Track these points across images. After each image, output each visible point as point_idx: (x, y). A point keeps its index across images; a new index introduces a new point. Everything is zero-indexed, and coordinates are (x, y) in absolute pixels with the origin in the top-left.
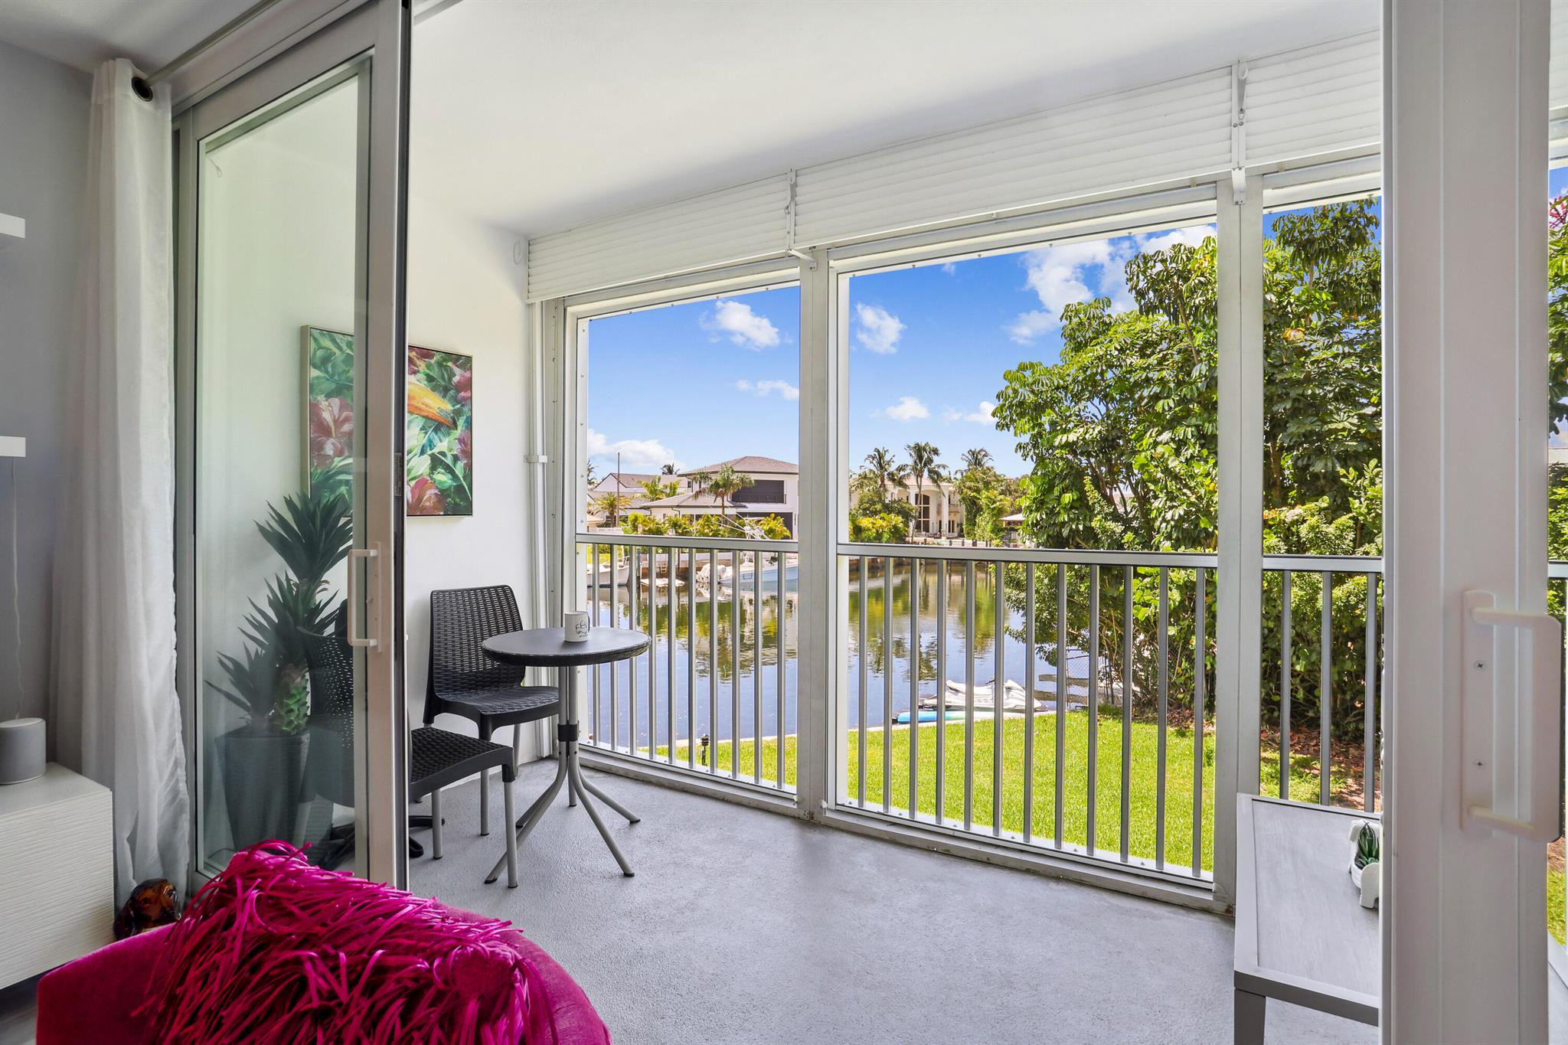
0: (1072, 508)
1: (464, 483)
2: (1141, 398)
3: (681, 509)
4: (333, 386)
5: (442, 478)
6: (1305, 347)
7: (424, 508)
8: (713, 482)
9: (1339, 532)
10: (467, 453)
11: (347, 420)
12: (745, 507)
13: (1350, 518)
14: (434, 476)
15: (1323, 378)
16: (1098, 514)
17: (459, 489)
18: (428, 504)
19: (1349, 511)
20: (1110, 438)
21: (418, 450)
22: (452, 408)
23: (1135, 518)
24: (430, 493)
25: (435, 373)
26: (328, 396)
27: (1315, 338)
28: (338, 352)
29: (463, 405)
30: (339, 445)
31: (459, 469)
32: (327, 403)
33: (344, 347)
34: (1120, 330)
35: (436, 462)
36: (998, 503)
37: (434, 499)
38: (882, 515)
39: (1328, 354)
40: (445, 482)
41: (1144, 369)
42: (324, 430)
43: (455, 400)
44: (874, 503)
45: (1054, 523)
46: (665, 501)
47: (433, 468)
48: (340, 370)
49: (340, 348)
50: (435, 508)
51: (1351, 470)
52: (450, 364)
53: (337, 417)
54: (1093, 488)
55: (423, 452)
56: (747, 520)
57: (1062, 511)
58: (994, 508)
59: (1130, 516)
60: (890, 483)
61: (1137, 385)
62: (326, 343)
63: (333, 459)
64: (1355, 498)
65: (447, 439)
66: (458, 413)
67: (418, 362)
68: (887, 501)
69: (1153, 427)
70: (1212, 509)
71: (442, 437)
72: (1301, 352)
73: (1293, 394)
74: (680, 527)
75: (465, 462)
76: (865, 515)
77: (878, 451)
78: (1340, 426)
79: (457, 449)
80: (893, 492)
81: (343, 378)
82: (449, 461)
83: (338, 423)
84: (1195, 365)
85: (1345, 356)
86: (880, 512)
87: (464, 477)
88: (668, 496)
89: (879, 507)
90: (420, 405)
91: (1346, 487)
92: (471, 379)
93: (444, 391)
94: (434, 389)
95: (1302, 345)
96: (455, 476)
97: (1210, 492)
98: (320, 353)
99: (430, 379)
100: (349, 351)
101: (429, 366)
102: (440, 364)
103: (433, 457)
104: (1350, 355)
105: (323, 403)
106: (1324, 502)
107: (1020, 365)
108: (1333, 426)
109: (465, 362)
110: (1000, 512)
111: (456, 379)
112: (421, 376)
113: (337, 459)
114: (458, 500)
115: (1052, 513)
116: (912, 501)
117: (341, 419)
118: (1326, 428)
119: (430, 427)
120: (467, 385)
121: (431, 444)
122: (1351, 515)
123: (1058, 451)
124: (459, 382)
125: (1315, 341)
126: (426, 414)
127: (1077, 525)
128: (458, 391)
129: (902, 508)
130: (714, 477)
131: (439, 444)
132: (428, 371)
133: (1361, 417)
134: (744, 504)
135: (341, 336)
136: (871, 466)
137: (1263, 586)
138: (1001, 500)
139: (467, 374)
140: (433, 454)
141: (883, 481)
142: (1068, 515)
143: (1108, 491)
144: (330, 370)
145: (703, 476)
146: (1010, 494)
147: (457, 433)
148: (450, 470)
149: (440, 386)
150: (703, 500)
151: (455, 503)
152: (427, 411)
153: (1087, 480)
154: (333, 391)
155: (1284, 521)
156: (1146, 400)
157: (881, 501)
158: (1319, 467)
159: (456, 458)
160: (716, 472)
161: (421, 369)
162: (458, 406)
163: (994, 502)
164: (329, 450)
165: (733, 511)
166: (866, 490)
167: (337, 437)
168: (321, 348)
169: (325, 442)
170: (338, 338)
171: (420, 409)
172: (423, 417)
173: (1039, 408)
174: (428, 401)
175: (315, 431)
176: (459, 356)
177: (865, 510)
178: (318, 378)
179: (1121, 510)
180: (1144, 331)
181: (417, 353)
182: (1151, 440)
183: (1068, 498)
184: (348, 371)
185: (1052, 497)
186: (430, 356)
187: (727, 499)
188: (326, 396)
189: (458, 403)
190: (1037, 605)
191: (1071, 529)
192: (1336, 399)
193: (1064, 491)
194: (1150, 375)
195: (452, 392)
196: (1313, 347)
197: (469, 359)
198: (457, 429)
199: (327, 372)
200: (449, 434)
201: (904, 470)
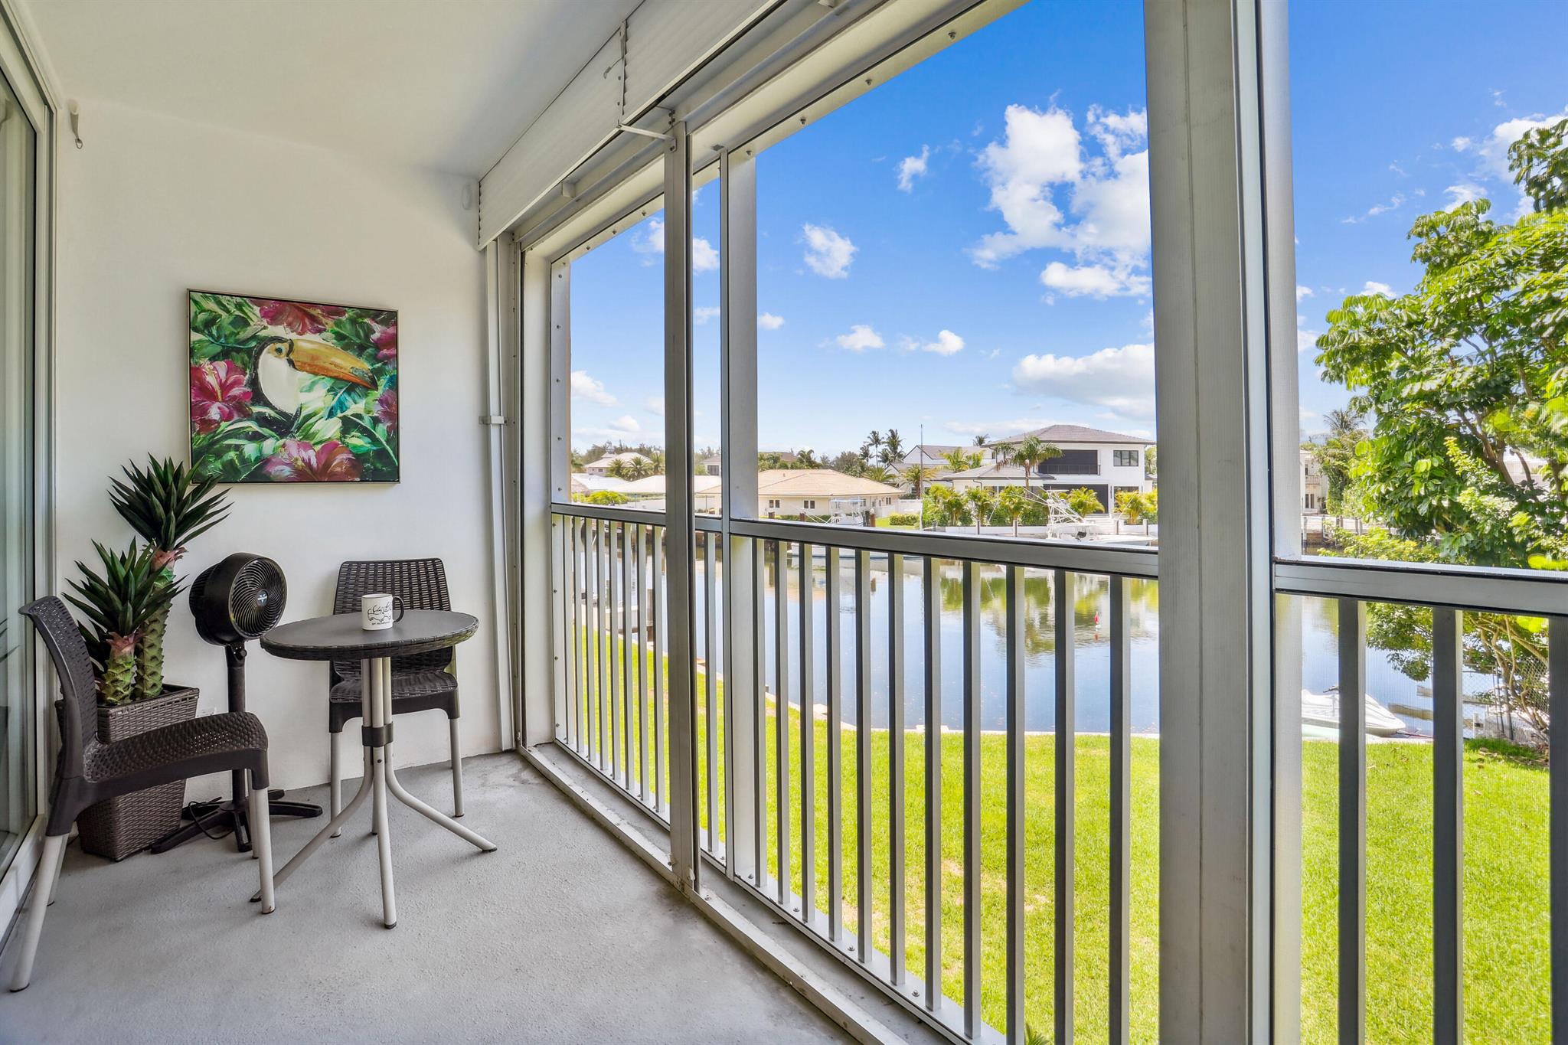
0: (1432, 477)
1: (388, 448)
2: (1543, 328)
3: (983, 481)
4: (219, 349)
5: (357, 441)
7: (334, 474)
8: (1017, 452)
10: (392, 416)
11: (237, 383)
12: (1053, 478)
14: (347, 440)
16: (1473, 485)
17: (381, 454)
18: (338, 469)
21: (323, 414)
22: (370, 367)
24: (342, 457)
25: (347, 330)
26: (213, 359)
28: (224, 315)
29: (385, 364)
30: (227, 410)
31: (381, 432)
32: (212, 367)
33: (232, 309)
34: (1509, 238)
35: (348, 425)
37: (346, 465)
40: (362, 446)
41: (1548, 287)
42: (207, 393)
43: (375, 358)
45: (1406, 498)
46: (969, 473)
47: (345, 431)
48: (227, 333)
49: (228, 311)
50: (347, 473)
52: (367, 320)
53: (223, 380)
55: (331, 414)
56: (1050, 492)
57: (1416, 482)
61: (1536, 309)
62: (211, 305)
63: (219, 423)
65: (364, 401)
66: (378, 372)
67: (324, 320)
71: (356, 398)
74: (979, 499)
75: (389, 424)
79: (377, 410)
81: (231, 340)
82: (366, 423)
83: (225, 387)
87: (388, 441)
88: (972, 467)
90: (327, 365)
92: (396, 335)
93: (361, 350)
94: (345, 348)
96: (374, 440)
98: (202, 317)
99: (340, 337)
100: (238, 313)
101: (338, 324)
102: (353, 321)
103: (345, 420)
105: (207, 367)
109: (390, 318)
111: (375, 336)
112: (327, 335)
113: (223, 424)
114: (379, 465)
115: (1402, 485)
117: (229, 382)
119: (342, 388)
120: (392, 341)
121: (342, 406)
123: (1407, 405)
124: (379, 339)
126: (335, 374)
127: (1440, 500)
128: (379, 349)
130: (1018, 448)
131: (354, 406)
132: (337, 329)
134: (1052, 475)
135: (228, 298)
139: (391, 330)
140: (345, 416)
142: (1426, 488)
144: (214, 332)
145: (1006, 447)
147: (378, 394)
148: (365, 432)
149: (355, 344)
150: (1006, 471)
151: (376, 469)
152: (335, 372)
153: (1455, 439)
154: (218, 354)
156: (1551, 329)
159: (376, 421)
160: (1020, 443)
161: (327, 327)
162: (380, 365)
164: (214, 413)
165: (1040, 483)
167: (223, 401)
168: (203, 311)
169: (209, 406)
170: (224, 300)
171: (327, 370)
173: (1380, 353)
174: (338, 361)
175: (196, 396)
176: (379, 312)
178: (200, 341)
180: (1547, 236)
181: (323, 311)
183: (1424, 465)
184: (238, 333)
185: (1402, 464)
186: (342, 313)
187: (1034, 470)
188: (210, 360)
189: (378, 361)
191: (1430, 505)
193: (1421, 455)
195: (370, 350)
197: (393, 315)
198: (377, 390)
199: (210, 335)
200: (366, 395)
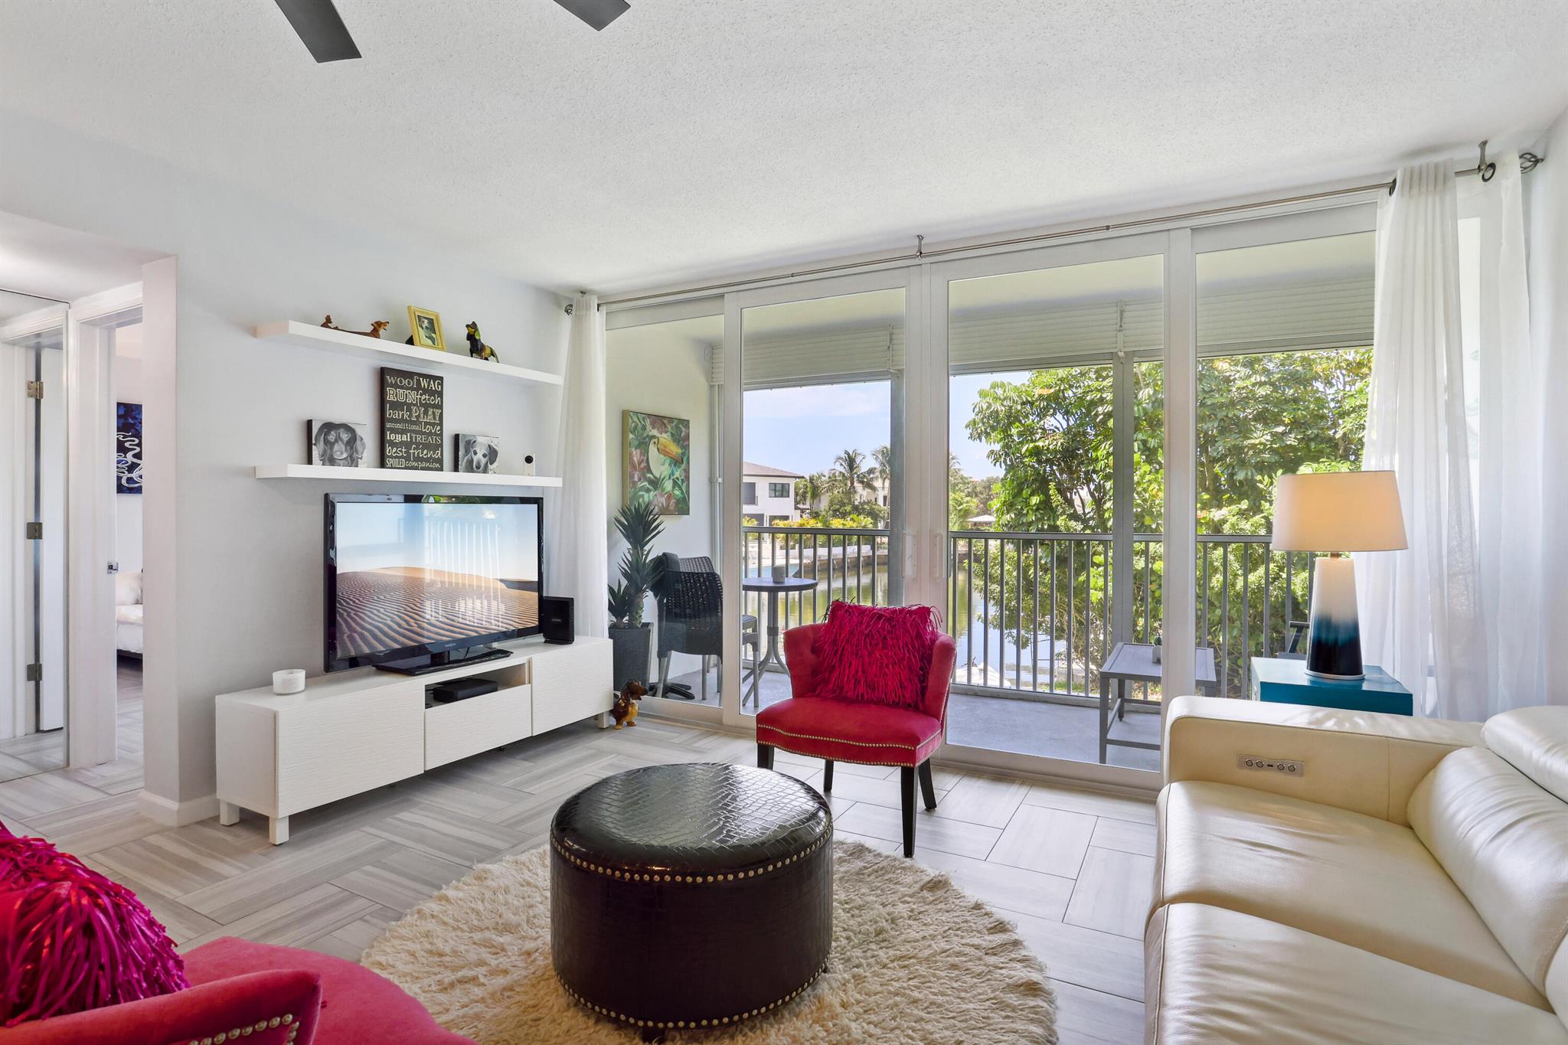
0: (1038, 509)
1: (686, 496)
2: (1097, 415)
4: (638, 443)
5: (677, 492)
6: (1230, 376)
7: (671, 510)
9: (1253, 528)
10: (687, 478)
11: (643, 461)
13: (1262, 517)
14: (674, 491)
15: (1245, 401)
16: (1061, 515)
17: (684, 498)
18: (672, 507)
19: (1262, 512)
20: (1071, 449)
21: (667, 477)
22: (681, 452)
23: (1092, 518)
24: (673, 501)
25: (675, 431)
27: (1239, 368)
28: (639, 424)
29: (686, 450)
30: (639, 476)
31: (684, 487)
32: (635, 453)
33: (642, 420)
35: (675, 484)
36: (965, 505)
37: (674, 505)
38: (851, 516)
39: (1248, 383)
40: (678, 495)
41: (1099, 390)
42: (634, 468)
43: (683, 447)
44: (843, 504)
45: (1022, 523)
47: (674, 487)
48: (640, 433)
49: (640, 422)
50: (674, 509)
51: (1266, 477)
52: (681, 426)
54: (1056, 492)
55: (670, 478)
57: (1029, 512)
58: (961, 509)
59: (1088, 516)
60: (860, 485)
61: (1093, 404)
62: (636, 419)
63: (637, 483)
64: (1266, 501)
65: (679, 471)
66: (683, 454)
67: (668, 426)
68: (856, 503)
69: (1107, 440)
70: (1154, 510)
71: (677, 468)
72: (1228, 380)
73: (1221, 414)
75: (686, 483)
76: (834, 516)
77: (849, 454)
78: (1257, 441)
79: (683, 475)
80: (862, 494)
81: (641, 437)
82: (680, 482)
83: (639, 463)
84: (1141, 389)
85: (1261, 384)
86: (850, 513)
87: (686, 492)
89: (848, 508)
90: (669, 451)
91: (1261, 491)
92: (689, 433)
93: (678, 441)
94: (674, 441)
95: (1228, 374)
96: (682, 491)
97: (1153, 496)
98: (633, 424)
99: (673, 435)
100: (643, 423)
101: (672, 428)
102: (677, 426)
103: (674, 481)
104: (1265, 383)
106: (1244, 505)
107: (992, 384)
108: (1252, 441)
109: (687, 424)
110: (966, 513)
111: (683, 434)
112: (669, 434)
113: (639, 484)
114: (683, 505)
115: (1020, 514)
116: (881, 502)
117: (640, 460)
118: (1246, 443)
119: (673, 463)
120: (687, 437)
121: (673, 474)
122: (1263, 515)
123: (1026, 459)
124: (684, 436)
125: (1238, 372)
127: (1043, 524)
128: (684, 442)
129: (871, 509)
131: (676, 473)
132: (672, 431)
133: (1273, 435)
135: (641, 414)
136: (841, 468)
137: (1196, 575)
138: (967, 502)
139: (687, 431)
140: (674, 479)
141: (852, 483)
142: (1035, 516)
143: (1069, 494)
144: (637, 434)
146: (976, 496)
147: (683, 466)
148: (680, 488)
149: (677, 438)
151: (682, 507)
152: (671, 454)
153: (1052, 485)
154: (638, 446)
155: (1213, 520)
157: (850, 502)
158: (1240, 476)
159: (683, 481)
161: (669, 430)
162: (684, 450)
163: (961, 504)
164: (636, 479)
166: (836, 492)
167: (639, 471)
168: (633, 422)
169: (634, 475)
170: (639, 416)
171: (669, 453)
172: (671, 457)
174: (672, 448)
175: (631, 469)
176: (684, 421)
177: (835, 511)
178: (632, 439)
179: (1080, 511)
181: (668, 421)
182: (1105, 452)
183: (1035, 500)
184: (643, 434)
185: (1021, 499)
186: (673, 422)
188: (635, 448)
190: (1007, 595)
192: (1255, 419)
193: (1032, 494)
194: (1104, 396)
195: (681, 442)
196: (1237, 376)
197: (688, 422)
198: (683, 464)
199: (635, 435)
200: (680, 467)
201: (874, 473)
